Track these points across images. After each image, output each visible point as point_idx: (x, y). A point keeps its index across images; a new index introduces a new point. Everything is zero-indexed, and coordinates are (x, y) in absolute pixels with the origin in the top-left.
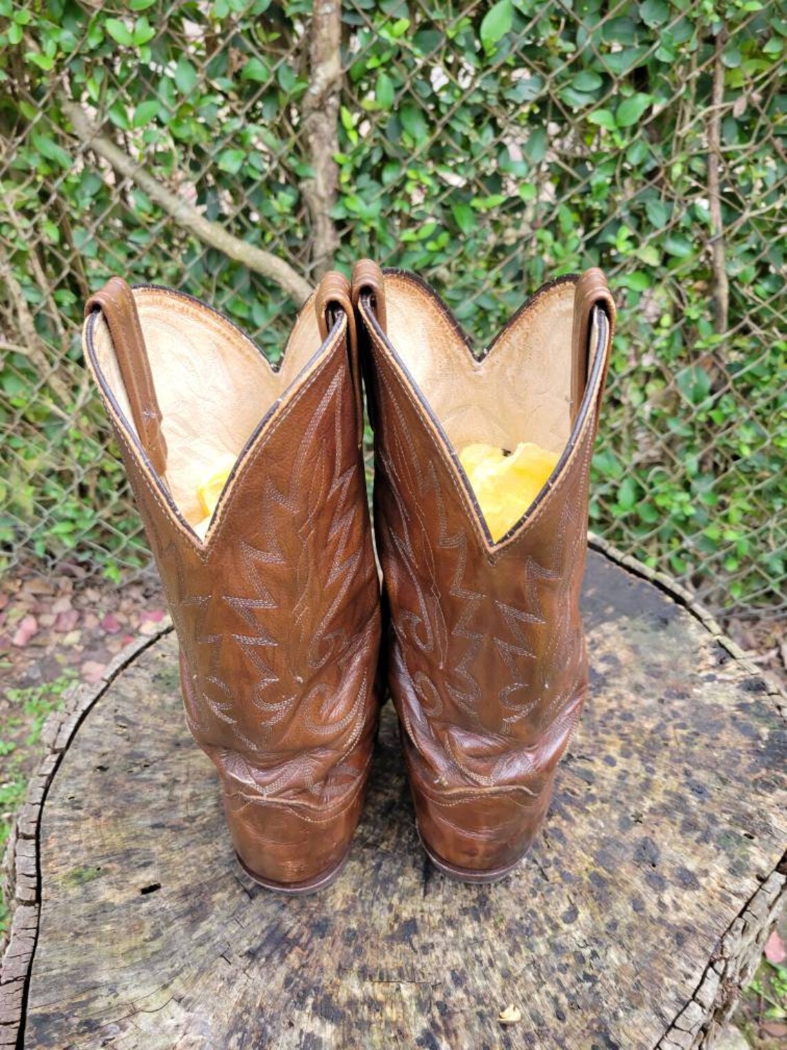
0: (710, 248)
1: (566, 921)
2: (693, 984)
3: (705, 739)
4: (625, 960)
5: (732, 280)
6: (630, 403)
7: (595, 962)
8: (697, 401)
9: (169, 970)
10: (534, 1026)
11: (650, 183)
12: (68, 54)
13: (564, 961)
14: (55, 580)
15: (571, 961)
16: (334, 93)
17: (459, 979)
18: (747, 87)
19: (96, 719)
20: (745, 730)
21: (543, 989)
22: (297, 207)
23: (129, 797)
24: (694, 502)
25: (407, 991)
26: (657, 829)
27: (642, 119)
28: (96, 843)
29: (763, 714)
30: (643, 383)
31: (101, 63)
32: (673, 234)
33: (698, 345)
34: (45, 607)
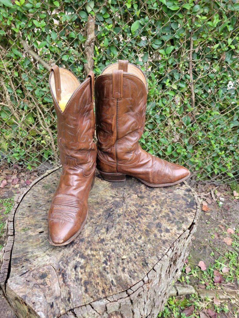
0: (190, 85)
1: (139, 239)
2: (166, 251)
3: (175, 202)
4: (151, 247)
5: (196, 94)
6: (170, 125)
7: (145, 247)
8: (187, 125)
9: (46, 249)
10: (129, 260)
11: (175, 68)
12: (23, 28)
13: (137, 247)
14: (12, 170)
15: (139, 247)
16: (93, 42)
17: (113, 250)
18: (199, 45)
19: (28, 196)
20: (185, 200)
21: (132, 253)
22: (83, 70)
23: (36, 213)
24: (187, 151)
25: (101, 253)
26: (162, 220)
27: (172, 52)
28: (28, 223)
29: (190, 197)
30: (173, 120)
31: (31, 31)
32: (180, 82)
33: (187, 110)
34: (9, 177)
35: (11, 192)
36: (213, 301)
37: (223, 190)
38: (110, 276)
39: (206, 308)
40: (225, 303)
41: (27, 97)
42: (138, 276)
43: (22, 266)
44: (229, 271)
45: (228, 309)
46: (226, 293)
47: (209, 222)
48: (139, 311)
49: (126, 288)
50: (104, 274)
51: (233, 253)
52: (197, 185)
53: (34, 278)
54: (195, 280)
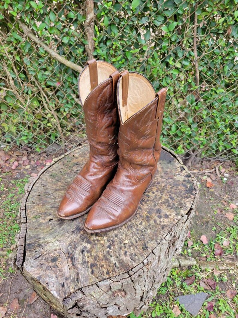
0: (194, 63)
1: (140, 225)
2: (164, 236)
3: (175, 188)
4: (151, 232)
5: (201, 72)
6: (174, 104)
7: (145, 232)
8: (192, 104)
9: (56, 235)
10: (131, 244)
11: (179, 45)
12: (20, 11)
13: (138, 232)
14: (22, 151)
15: (140, 232)
16: (92, 21)
17: (116, 236)
18: (203, 20)
19: (37, 185)
20: (184, 186)
21: (134, 237)
22: (84, 51)
23: (45, 201)
24: (191, 130)
25: (105, 238)
26: (162, 206)
27: (175, 28)
28: (39, 211)
29: (189, 182)
30: (178, 98)
31: (29, 13)
32: (184, 59)
33: (192, 89)
34: (20, 159)
35: (23, 173)
36: (212, 272)
37: (228, 166)
38: (113, 259)
39: (206, 278)
40: (224, 273)
41: (31, 82)
42: (138, 259)
43: (35, 250)
44: (230, 244)
45: (226, 279)
46: (226, 265)
47: (213, 198)
48: (141, 287)
49: (128, 270)
50: (107, 257)
51: (234, 227)
52: (202, 162)
53: (47, 261)
54: (196, 253)
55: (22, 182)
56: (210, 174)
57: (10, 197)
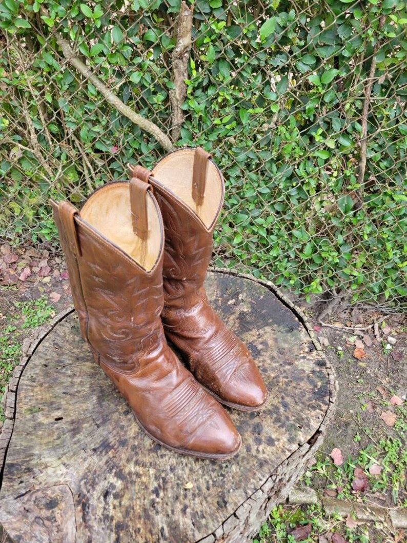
0: (360, 144)
2: (262, 483)
3: (294, 384)
4: (238, 470)
5: (368, 160)
6: (315, 209)
7: (227, 469)
8: (346, 212)
9: (62, 452)
10: (197, 491)
11: (336, 110)
12: (61, 18)
13: (215, 468)
14: (41, 251)
15: (217, 468)
16: (187, 51)
17: (172, 469)
18: (386, 71)
19: (46, 343)
20: (312, 382)
21: (204, 477)
22: (167, 99)
23: (55, 380)
24: (340, 256)
25: (152, 471)
26: (264, 420)
27: (333, 81)
28: (40, 397)
29: (321, 377)
32: (343, 134)
33: (349, 187)
34: (35, 263)
35: (37, 289)
36: (344, 521)
37: (396, 324)
38: (159, 519)
39: (331, 531)
40: (364, 526)
41: (68, 140)
42: (206, 526)
43: (20, 480)
44: (382, 471)
45: (367, 537)
46: (370, 511)
47: (362, 381)
50: (150, 513)
51: (394, 441)
52: (352, 310)
53: (37, 506)
54: (320, 480)
55: (33, 306)
56: (362, 334)
57: (7, 331)
